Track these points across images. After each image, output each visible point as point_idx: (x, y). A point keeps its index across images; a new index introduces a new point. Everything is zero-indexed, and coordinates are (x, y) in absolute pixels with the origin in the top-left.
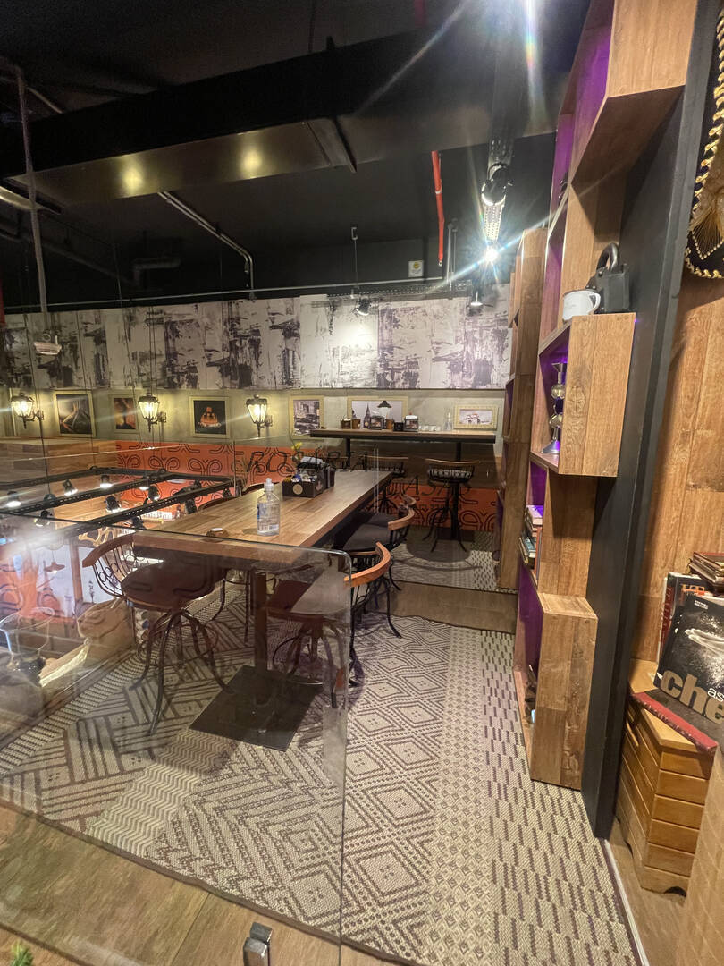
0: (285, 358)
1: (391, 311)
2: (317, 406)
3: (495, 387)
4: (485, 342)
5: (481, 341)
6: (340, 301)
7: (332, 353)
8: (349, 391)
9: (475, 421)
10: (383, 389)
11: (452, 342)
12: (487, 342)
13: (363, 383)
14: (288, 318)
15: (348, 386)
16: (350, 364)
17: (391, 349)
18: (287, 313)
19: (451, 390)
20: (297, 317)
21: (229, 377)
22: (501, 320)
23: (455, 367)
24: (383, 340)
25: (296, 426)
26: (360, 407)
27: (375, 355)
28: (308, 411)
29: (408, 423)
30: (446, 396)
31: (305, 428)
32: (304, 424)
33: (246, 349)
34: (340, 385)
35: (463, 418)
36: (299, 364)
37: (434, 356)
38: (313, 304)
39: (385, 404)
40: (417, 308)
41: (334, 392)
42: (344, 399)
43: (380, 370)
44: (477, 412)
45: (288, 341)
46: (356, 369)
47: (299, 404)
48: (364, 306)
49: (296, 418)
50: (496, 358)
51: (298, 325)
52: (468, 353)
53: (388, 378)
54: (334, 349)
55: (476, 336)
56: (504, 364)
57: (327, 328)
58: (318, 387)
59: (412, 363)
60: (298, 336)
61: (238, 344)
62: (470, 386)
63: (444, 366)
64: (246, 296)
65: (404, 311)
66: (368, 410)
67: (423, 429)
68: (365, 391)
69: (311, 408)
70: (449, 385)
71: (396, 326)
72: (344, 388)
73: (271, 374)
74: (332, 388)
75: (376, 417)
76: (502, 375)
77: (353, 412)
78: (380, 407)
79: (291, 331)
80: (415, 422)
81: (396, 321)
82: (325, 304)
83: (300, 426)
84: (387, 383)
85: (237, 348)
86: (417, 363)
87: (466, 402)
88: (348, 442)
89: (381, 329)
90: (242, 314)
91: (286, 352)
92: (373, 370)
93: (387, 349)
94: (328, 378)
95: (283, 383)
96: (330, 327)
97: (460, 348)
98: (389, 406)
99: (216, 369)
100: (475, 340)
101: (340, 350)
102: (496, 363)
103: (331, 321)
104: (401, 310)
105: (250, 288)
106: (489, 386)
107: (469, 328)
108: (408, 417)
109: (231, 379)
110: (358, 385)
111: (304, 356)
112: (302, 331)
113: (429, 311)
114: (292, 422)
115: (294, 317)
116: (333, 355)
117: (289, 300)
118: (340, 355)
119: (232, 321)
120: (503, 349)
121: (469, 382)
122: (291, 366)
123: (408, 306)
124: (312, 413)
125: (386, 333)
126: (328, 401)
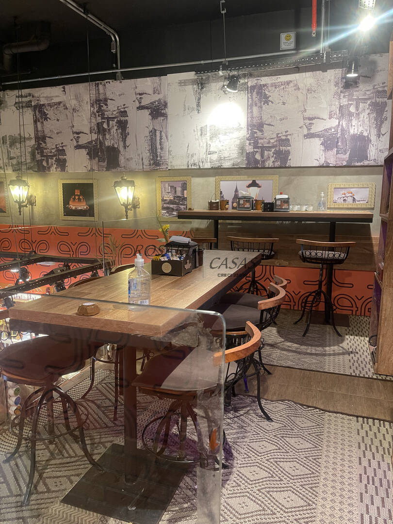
0: (152, 139)
1: (261, 87)
2: (184, 187)
3: (372, 163)
4: (361, 116)
5: (358, 114)
6: (209, 77)
7: (199, 133)
8: (218, 171)
9: (350, 200)
11: (326, 116)
12: (364, 115)
14: (156, 97)
15: (216, 166)
17: (260, 126)
19: (324, 169)
20: (165, 97)
22: (378, 92)
23: (329, 143)
24: (252, 117)
25: (163, 208)
26: (228, 188)
27: (244, 133)
28: (176, 192)
29: (278, 203)
30: (318, 174)
31: (173, 209)
32: (172, 206)
33: (113, 131)
34: (208, 165)
35: (337, 197)
36: (166, 145)
37: (305, 132)
39: (254, 184)
40: (288, 83)
41: (202, 173)
42: (212, 180)
43: (249, 149)
44: (352, 190)
45: (156, 121)
46: (224, 148)
47: (167, 185)
48: (233, 82)
49: (163, 200)
50: (374, 132)
51: (166, 105)
52: (343, 130)
53: (258, 157)
55: (352, 109)
56: (383, 138)
58: (186, 167)
59: (283, 140)
60: (165, 115)
61: (105, 126)
62: (345, 163)
63: (317, 142)
64: (113, 77)
65: (275, 86)
66: (236, 191)
67: (295, 209)
68: (233, 171)
69: (179, 189)
70: (322, 161)
71: (267, 102)
73: (139, 155)
74: (200, 169)
75: (245, 197)
76: (380, 150)
77: (221, 193)
78: (249, 186)
79: (158, 111)
80: (286, 201)
82: (193, 82)
83: (167, 208)
84: (257, 161)
85: (104, 130)
86: (288, 140)
87: (340, 180)
88: (216, 223)
89: (250, 107)
90: (109, 95)
91: (153, 132)
92: (242, 149)
93: (256, 127)
94: (195, 159)
95: (150, 165)
96: (198, 105)
97: (334, 122)
98: (259, 187)
99: (84, 152)
100: (350, 114)
101: (208, 130)
102: (373, 138)
103: (199, 99)
104: (272, 85)
105: (117, 68)
106: (366, 163)
107: (344, 102)
108: (278, 197)
109: (99, 161)
110: (227, 164)
112: (169, 111)
113: (301, 85)
114: (160, 204)
115: (161, 96)
116: (201, 135)
117: (156, 79)
118: (208, 134)
119: (100, 103)
120: (382, 122)
121: (345, 159)
122: (158, 146)
123: (279, 80)
124: (179, 194)
125: (255, 109)
126: (196, 183)
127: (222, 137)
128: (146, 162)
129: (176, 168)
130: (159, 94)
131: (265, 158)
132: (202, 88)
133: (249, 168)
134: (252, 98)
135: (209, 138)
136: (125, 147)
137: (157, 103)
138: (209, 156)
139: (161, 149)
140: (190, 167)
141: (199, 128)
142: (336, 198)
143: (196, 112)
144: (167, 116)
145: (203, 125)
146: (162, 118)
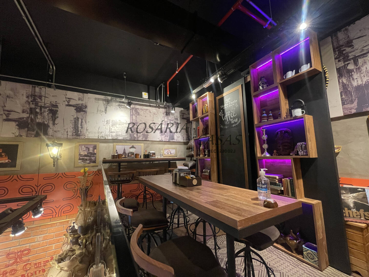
0: (75, 122)
1: (136, 109)
7: (106, 123)
8: (115, 141)
9: (170, 153)
10: (133, 140)
13: (123, 137)
15: (115, 138)
16: (116, 128)
18: (79, 100)
20: (86, 103)
21: (26, 129)
25: (80, 159)
31: (86, 160)
32: (86, 158)
34: (110, 138)
36: (85, 126)
38: (96, 99)
40: (147, 110)
41: (106, 141)
44: (170, 150)
46: (119, 131)
49: (80, 155)
51: (86, 107)
54: (107, 121)
57: (104, 111)
60: (85, 112)
69: (91, 149)
70: (160, 139)
72: (112, 139)
81: (138, 112)
83: (83, 159)
96: (106, 110)
101: (111, 122)
103: (106, 108)
104: (141, 109)
106: (174, 141)
110: (120, 138)
111: (89, 122)
112: (88, 110)
113: (151, 111)
114: (78, 157)
115: (83, 102)
118: (111, 124)
122: (80, 126)
123: (143, 108)
127: (118, 126)
128: (70, 134)
129: (90, 138)
130: (82, 101)
131: (139, 136)
132: (108, 103)
133: (131, 140)
134: (132, 112)
135: (111, 126)
136: (54, 124)
137: (80, 105)
138: (111, 134)
139: (81, 128)
140: (100, 138)
141: (106, 120)
142: (165, 153)
143: (104, 113)
144: (86, 113)
145: (108, 119)
146: (83, 113)
